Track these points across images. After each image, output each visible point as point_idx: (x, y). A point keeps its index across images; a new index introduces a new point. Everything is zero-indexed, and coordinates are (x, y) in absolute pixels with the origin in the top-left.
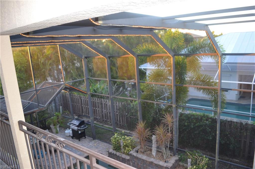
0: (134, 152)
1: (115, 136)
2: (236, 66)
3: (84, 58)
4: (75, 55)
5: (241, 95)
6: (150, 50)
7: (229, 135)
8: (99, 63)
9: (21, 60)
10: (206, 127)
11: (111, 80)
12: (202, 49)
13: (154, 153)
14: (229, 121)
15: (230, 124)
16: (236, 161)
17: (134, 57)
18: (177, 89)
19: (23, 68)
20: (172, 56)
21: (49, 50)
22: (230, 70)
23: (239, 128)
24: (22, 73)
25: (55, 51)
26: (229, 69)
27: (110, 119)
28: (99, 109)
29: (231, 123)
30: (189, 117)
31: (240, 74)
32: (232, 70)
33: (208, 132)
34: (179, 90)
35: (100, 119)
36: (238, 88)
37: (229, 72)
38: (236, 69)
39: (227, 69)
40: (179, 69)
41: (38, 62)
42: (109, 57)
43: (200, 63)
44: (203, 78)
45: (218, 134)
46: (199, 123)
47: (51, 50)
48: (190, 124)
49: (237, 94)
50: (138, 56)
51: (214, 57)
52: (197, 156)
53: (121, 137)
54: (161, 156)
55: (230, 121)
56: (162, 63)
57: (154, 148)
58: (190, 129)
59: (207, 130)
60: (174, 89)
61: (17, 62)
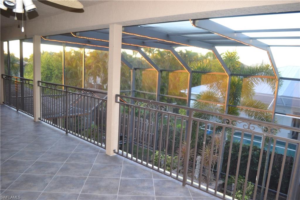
0: (175, 172)
1: (157, 154)
2: (292, 100)
3: (134, 69)
4: (125, 64)
5: (293, 136)
6: (204, 69)
7: (277, 169)
8: (140, 81)
9: (60, 65)
10: (254, 158)
11: (160, 95)
12: (259, 74)
13: (197, 175)
14: (278, 154)
15: (279, 158)
16: (282, 198)
17: (189, 73)
18: (230, 110)
19: (60, 75)
20: (228, 75)
21: (90, 59)
22: (285, 105)
23: (289, 162)
24: (58, 79)
25: (96, 60)
26: (283, 104)
27: (147, 140)
28: (136, 129)
29: (280, 156)
30: (236, 146)
31: (294, 111)
32: (287, 105)
33: (255, 163)
34: (232, 111)
35: (136, 140)
36: (291, 126)
37: (283, 107)
38: (291, 105)
39: (281, 104)
40: (234, 89)
41: (76, 70)
42: (161, 71)
43: (254, 90)
44: (257, 104)
45: (267, 159)
46: (246, 152)
47: (92, 59)
48: (236, 153)
49: (289, 133)
50: (193, 72)
51: (271, 83)
52: (242, 181)
53: (163, 155)
54: (203, 179)
55: (280, 154)
56: (215, 84)
57: (197, 170)
58: (235, 158)
59: (254, 161)
60: (226, 109)
61: (55, 66)
